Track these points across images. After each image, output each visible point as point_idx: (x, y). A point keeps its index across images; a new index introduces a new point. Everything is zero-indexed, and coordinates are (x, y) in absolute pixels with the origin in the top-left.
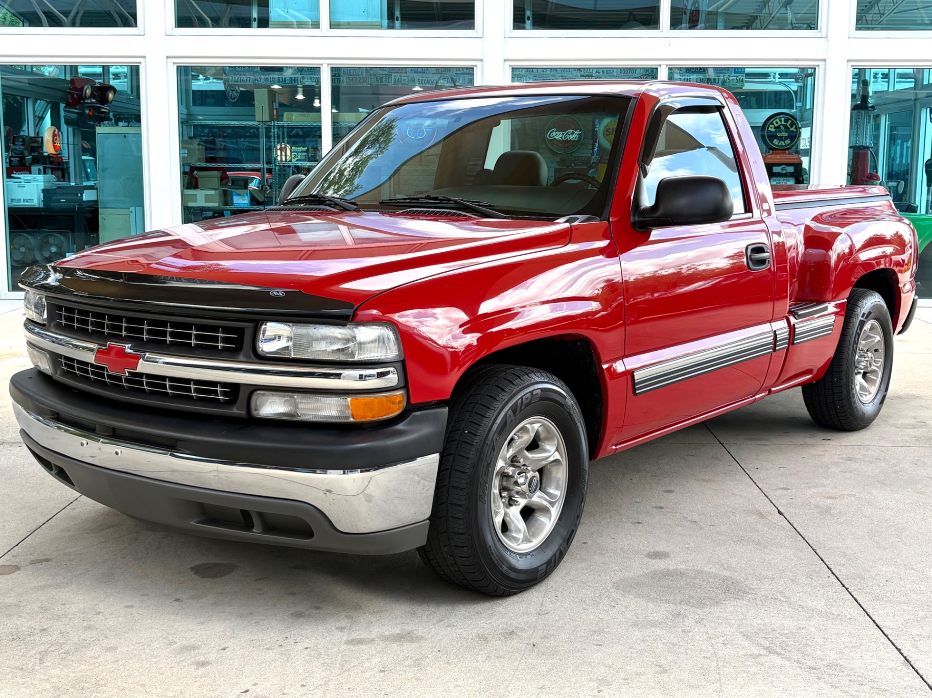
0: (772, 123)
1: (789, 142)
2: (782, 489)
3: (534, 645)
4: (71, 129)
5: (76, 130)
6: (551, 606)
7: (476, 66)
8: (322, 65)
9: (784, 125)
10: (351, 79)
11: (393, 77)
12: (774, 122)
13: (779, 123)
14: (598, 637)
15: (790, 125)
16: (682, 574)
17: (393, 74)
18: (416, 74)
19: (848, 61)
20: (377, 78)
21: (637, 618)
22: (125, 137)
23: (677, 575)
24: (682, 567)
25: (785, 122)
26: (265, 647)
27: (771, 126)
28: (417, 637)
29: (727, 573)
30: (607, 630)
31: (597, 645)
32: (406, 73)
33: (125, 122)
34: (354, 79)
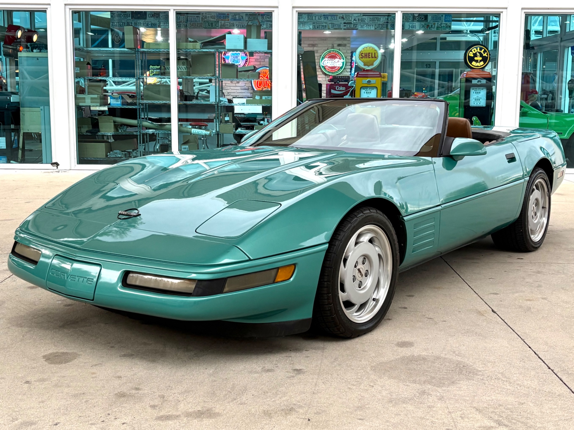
0: (471, 51)
1: (483, 63)
2: (493, 294)
3: (309, 420)
4: (8, 59)
5: (11, 60)
6: (323, 386)
7: (274, 11)
8: (170, 10)
9: (479, 52)
10: (192, 24)
11: (220, 23)
12: (473, 50)
13: (476, 51)
14: (361, 412)
15: (483, 52)
16: (424, 359)
17: (220, 21)
18: (235, 21)
19: (522, 9)
20: (209, 23)
21: (392, 396)
22: (38, 59)
23: (421, 360)
24: (424, 353)
25: (480, 50)
26: (90, 422)
27: (471, 53)
28: (214, 414)
29: (459, 359)
30: (367, 406)
31: (360, 419)
32: (229, 20)
33: (38, 49)
34: (194, 24)
